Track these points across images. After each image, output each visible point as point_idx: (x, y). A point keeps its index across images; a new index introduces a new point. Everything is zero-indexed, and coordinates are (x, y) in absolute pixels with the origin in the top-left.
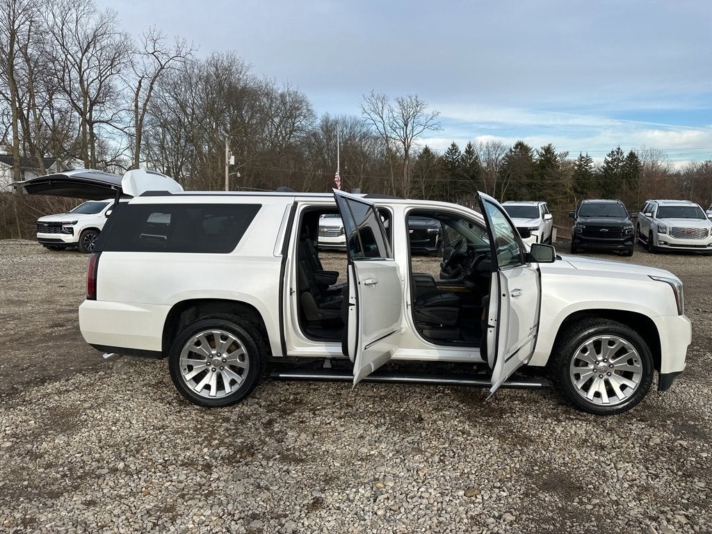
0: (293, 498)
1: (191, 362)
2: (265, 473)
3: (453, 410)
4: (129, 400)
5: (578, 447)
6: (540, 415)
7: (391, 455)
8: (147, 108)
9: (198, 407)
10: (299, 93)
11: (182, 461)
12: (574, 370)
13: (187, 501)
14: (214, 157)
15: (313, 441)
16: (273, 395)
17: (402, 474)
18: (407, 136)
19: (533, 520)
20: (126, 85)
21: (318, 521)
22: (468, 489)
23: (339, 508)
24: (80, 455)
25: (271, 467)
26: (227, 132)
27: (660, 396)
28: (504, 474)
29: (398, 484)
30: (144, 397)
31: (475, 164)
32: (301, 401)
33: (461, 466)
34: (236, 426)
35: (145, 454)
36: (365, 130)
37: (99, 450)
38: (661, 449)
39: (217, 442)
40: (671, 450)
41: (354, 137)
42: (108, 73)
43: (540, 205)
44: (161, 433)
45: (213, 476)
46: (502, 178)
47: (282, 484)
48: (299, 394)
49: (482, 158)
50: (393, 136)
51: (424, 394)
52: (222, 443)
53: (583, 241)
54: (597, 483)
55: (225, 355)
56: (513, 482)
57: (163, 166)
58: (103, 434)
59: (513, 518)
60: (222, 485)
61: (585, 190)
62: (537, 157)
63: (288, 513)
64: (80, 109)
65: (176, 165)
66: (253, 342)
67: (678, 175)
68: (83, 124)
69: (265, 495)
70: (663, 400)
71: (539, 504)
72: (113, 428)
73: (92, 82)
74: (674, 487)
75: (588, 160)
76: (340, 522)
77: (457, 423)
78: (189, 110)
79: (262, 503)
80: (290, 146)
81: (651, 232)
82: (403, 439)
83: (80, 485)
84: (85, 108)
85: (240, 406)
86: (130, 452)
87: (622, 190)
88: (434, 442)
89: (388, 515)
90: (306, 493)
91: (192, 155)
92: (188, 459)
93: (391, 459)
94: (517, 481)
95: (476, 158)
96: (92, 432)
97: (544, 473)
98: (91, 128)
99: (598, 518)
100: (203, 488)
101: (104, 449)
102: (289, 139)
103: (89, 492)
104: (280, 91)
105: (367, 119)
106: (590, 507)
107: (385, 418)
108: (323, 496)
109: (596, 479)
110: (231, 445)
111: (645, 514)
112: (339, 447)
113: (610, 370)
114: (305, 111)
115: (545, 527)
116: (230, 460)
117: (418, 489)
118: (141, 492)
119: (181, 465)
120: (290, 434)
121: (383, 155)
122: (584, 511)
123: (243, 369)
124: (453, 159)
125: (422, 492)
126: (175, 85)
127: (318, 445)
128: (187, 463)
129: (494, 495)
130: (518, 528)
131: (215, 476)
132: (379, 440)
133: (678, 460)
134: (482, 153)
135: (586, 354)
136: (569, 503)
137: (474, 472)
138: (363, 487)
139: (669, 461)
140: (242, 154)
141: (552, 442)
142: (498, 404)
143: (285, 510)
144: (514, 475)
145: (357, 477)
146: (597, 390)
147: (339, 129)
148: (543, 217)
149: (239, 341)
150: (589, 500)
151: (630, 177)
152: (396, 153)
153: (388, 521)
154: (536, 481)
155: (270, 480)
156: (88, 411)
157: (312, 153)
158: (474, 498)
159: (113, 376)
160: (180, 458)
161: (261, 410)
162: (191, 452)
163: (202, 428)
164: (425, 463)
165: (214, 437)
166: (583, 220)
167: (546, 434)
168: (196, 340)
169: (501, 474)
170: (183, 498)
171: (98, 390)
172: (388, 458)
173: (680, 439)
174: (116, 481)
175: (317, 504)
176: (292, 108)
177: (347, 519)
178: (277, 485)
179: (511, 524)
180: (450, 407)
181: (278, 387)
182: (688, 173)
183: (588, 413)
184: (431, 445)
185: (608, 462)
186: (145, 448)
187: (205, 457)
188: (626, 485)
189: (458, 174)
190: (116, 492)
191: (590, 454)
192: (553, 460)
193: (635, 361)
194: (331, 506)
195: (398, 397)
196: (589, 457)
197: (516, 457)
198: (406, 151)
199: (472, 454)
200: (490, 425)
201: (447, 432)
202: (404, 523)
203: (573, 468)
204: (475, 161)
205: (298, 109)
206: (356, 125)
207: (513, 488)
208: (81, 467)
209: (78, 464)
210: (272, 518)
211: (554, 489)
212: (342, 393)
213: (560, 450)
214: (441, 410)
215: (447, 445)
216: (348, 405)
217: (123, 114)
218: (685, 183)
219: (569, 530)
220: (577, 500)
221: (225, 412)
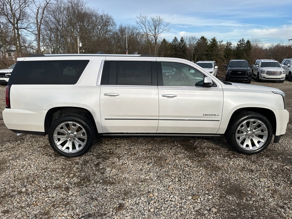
0: (109, 204)
1: (59, 137)
2: (95, 191)
3: (182, 155)
4: (31, 155)
5: (241, 171)
6: (222, 156)
7: (155, 179)
8: (42, 22)
9: (64, 157)
10: (108, 15)
11: (55, 186)
12: (237, 135)
13: (55, 209)
14: (73, 44)
15: (118, 173)
16: (99, 150)
17: (161, 188)
18: (156, 34)
19: (226, 210)
20: (32, 12)
21: (121, 216)
22: (193, 195)
23: (132, 209)
24: (4, 185)
25: (98, 187)
26: (78, 32)
27: (273, 145)
28: (209, 187)
29: (160, 194)
30: (38, 153)
31: (184, 46)
32: (113, 152)
33: (189, 183)
34: (82, 166)
35: (36, 183)
36: (138, 31)
37: (14, 182)
38: (278, 171)
39: (72, 175)
40: (282, 171)
41: (134, 34)
42: (24, 6)
43: (213, 62)
44: (45, 172)
45: (69, 193)
46: (196, 52)
47: (103, 197)
48: (111, 149)
49: (187, 43)
50: (150, 34)
51: (169, 147)
52: (75, 175)
53: (230, 77)
54: (253, 190)
55: (75, 133)
56: (214, 191)
57: (51, 48)
58: (17, 173)
59: (216, 210)
60: (74, 198)
61: (229, 57)
62: (209, 43)
63: (106, 213)
64: (12, 23)
65: (57, 47)
66: (88, 127)
67: (266, 50)
68: (14, 29)
69: (95, 203)
70: (274, 147)
71: (227, 202)
72: (22, 170)
73: (16, 10)
74: (288, 190)
75: (230, 44)
76: (132, 216)
77: (185, 161)
78: (61, 23)
79: (93, 208)
80: (106, 38)
81: (258, 73)
82: (161, 170)
83: (2, 201)
84: (14, 22)
85: (84, 156)
86: (29, 182)
87: (244, 56)
88: (175, 171)
89: (156, 211)
90: (115, 201)
91: (64, 43)
92: (58, 185)
93: (156, 181)
94: (216, 190)
95: (185, 43)
96: (11, 172)
97: (227, 185)
98: (18, 31)
99: (256, 208)
100: (64, 200)
101: (16, 181)
102: (105, 35)
103: (6, 205)
104: (100, 14)
105: (139, 26)
106: (251, 202)
107: (151, 159)
108: (124, 202)
109: (252, 187)
110: (79, 176)
111: (277, 205)
112: (131, 175)
113: (253, 135)
114: (112, 23)
115: (232, 214)
116: (78, 185)
117: (169, 197)
118: (33, 204)
119: (54, 188)
120: (108, 169)
121: (146, 42)
122: (249, 204)
123: (84, 139)
124: (175, 44)
125: (171, 198)
126: (54, 12)
127: (121, 174)
128: (57, 187)
129: (206, 198)
130: (219, 215)
131: (70, 193)
132: (149, 171)
133: (287, 176)
134: (187, 41)
135: (243, 128)
136: (241, 201)
137: (195, 186)
138: (143, 196)
139: (282, 177)
140: (85, 42)
141: (229, 169)
142: (202, 151)
143: (105, 211)
144: (214, 187)
145: (139, 191)
146: (247, 144)
147: (127, 31)
148: (214, 67)
149: (81, 127)
150: (251, 198)
151: (247, 51)
152: (151, 41)
153: (156, 215)
154: (224, 189)
155: (98, 194)
156: (11, 161)
157: (115, 42)
158: (196, 200)
159: (24, 143)
160: (54, 185)
161: (94, 158)
162: (59, 181)
163: (65, 168)
164: (172, 182)
165: (71, 172)
166: (231, 68)
167: (226, 165)
168: (61, 127)
169: (208, 186)
170: (54, 207)
171: (16, 150)
172: (154, 180)
173: (285, 165)
174: (21, 199)
175: (121, 207)
176: (106, 22)
177: (136, 215)
178: (101, 197)
179: (216, 213)
180: (181, 153)
181: (102, 146)
182: (270, 49)
183: (243, 154)
184: (174, 173)
185: (256, 178)
186: (37, 180)
187: (66, 184)
188: (266, 190)
189: (178, 50)
190: (20, 205)
191: (247, 174)
192: (231, 178)
193: (265, 130)
194: (128, 208)
195: (157, 149)
196: (247, 176)
197: (213, 177)
198: (156, 40)
199: (193, 176)
200: (200, 161)
201: (181, 166)
202: (164, 216)
203: (240, 182)
204: (184, 45)
205: (108, 22)
206: (134, 29)
207: (214, 194)
208: (4, 192)
209: (3, 190)
210: (98, 216)
211: (233, 193)
212: (132, 148)
213: (233, 173)
214: (177, 154)
215: (181, 173)
216: (135, 154)
217: (32, 25)
218: (269, 53)
219: (243, 215)
220: (245, 199)
221: (77, 159)
